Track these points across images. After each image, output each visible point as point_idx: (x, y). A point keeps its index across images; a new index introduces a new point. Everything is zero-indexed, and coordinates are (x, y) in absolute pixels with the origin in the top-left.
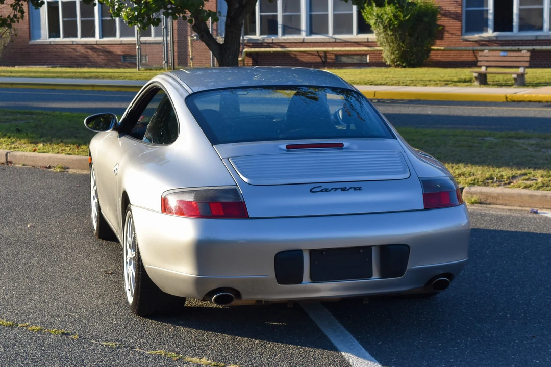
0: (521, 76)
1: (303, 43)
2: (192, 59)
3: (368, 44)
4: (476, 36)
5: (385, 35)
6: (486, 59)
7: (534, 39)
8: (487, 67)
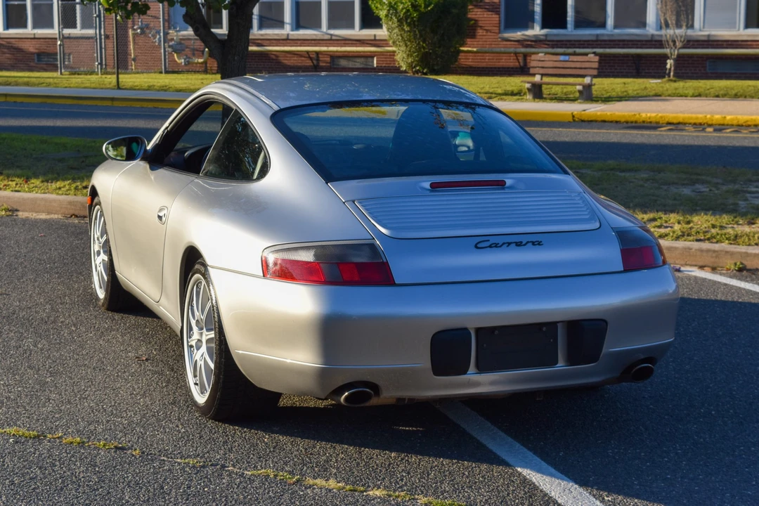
0: (588, 88)
1: (287, 40)
2: (134, 60)
3: (374, 42)
4: (519, 34)
5: (399, 30)
6: (541, 64)
7: (594, 38)
8: (542, 75)
